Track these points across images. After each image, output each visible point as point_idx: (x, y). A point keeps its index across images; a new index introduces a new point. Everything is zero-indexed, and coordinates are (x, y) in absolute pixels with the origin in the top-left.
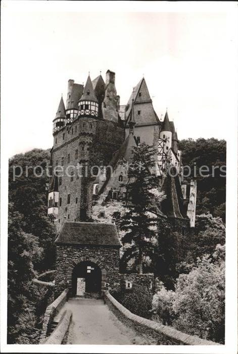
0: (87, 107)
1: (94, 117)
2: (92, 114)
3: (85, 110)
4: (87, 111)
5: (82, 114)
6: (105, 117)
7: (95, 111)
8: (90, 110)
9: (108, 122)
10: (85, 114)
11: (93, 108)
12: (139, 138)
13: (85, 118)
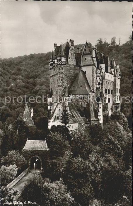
0: (60, 60)
1: (64, 64)
2: (63, 63)
3: (59, 61)
4: (60, 62)
5: (58, 63)
6: (70, 63)
7: (64, 62)
8: (62, 61)
9: (71, 65)
10: (59, 63)
11: (63, 60)
12: (86, 72)
13: (60, 65)
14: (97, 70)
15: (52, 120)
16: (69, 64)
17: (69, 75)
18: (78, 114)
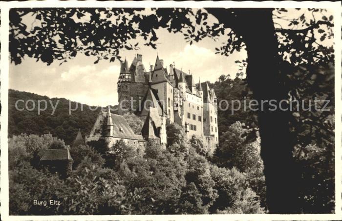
1: (129, 82)
2: (127, 81)
7: (129, 79)
8: (126, 78)
9: (139, 83)
10: (123, 81)
12: (157, 90)
13: (123, 83)
14: (174, 89)
15: (91, 135)
16: (136, 81)
17: (136, 94)
18: (129, 130)
